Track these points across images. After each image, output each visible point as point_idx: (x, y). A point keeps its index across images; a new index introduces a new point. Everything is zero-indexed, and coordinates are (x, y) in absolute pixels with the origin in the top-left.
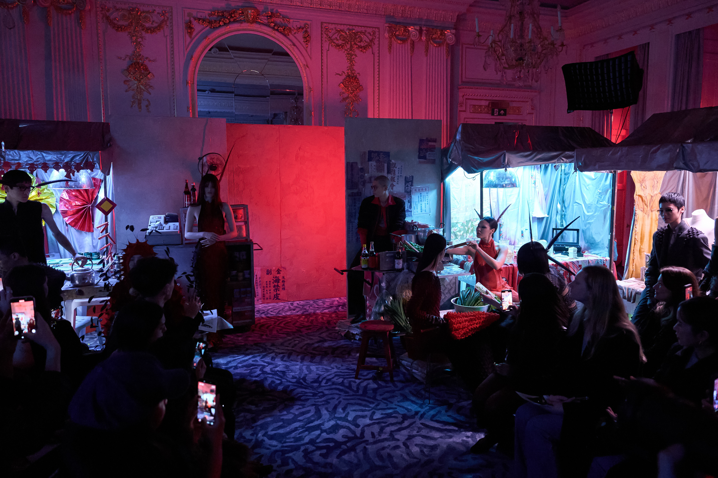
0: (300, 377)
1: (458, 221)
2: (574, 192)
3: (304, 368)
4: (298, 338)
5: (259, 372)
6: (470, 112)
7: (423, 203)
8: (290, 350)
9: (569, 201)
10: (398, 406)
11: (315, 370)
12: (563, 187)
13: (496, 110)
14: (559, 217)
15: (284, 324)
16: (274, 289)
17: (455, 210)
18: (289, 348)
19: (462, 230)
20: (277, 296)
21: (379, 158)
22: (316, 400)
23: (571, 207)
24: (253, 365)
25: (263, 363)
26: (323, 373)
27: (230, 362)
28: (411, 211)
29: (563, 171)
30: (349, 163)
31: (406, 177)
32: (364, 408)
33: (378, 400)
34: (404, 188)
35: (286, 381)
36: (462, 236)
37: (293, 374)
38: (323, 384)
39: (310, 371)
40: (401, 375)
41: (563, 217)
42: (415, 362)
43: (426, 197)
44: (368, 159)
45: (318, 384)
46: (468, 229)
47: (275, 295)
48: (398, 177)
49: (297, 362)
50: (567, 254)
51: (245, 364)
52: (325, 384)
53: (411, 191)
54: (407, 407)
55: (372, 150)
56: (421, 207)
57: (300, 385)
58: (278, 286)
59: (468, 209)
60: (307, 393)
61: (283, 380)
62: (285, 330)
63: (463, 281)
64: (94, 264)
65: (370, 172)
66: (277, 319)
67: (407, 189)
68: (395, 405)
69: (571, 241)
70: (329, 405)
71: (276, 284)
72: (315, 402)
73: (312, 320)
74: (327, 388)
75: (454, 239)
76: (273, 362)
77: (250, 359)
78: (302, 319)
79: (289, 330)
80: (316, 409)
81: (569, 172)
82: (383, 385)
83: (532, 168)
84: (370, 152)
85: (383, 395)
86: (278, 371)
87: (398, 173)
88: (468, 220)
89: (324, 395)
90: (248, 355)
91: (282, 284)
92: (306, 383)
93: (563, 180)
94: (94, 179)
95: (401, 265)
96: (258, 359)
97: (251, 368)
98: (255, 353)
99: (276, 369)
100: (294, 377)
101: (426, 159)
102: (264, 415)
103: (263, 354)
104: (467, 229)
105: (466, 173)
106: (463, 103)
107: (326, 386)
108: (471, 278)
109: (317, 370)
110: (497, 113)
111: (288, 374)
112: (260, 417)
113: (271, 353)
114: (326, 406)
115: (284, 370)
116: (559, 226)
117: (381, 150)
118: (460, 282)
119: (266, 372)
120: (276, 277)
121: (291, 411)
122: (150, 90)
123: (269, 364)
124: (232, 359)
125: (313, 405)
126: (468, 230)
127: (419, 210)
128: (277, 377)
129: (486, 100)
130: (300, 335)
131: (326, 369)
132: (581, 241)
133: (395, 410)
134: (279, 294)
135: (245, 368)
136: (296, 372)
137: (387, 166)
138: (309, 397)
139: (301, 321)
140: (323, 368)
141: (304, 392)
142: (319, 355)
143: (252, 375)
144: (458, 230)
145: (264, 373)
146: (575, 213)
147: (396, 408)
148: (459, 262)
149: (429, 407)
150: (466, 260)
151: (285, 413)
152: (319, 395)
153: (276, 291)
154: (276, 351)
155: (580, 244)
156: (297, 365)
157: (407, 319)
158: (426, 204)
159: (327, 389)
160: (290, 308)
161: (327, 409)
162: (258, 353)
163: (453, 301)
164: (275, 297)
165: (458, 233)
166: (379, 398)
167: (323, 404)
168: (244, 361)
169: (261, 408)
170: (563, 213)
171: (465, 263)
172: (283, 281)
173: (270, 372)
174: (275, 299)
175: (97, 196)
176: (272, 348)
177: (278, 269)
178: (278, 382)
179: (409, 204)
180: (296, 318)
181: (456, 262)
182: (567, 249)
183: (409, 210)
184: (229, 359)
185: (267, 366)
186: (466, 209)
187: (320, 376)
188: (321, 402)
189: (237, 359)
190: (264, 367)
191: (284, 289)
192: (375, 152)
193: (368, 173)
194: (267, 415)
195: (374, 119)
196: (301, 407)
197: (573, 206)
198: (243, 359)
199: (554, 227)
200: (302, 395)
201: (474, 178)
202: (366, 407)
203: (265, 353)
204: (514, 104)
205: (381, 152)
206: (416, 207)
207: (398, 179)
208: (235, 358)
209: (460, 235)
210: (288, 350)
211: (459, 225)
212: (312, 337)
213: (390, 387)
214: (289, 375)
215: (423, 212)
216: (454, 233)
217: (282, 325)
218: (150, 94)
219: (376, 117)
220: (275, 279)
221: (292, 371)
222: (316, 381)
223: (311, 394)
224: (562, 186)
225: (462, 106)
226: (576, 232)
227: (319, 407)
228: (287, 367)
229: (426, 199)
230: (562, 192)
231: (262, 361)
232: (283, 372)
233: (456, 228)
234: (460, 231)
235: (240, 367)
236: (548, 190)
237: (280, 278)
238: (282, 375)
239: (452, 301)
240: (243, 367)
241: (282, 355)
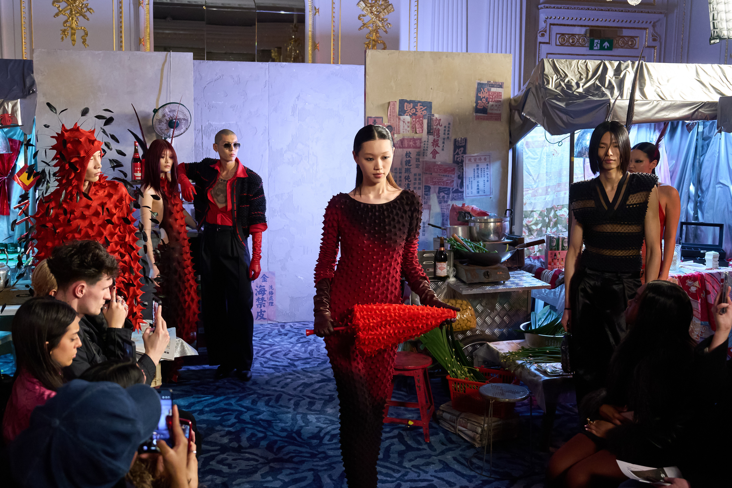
0: (292, 430)
1: (533, 208)
2: (718, 166)
3: (299, 417)
4: (291, 374)
5: (233, 420)
6: (556, 45)
7: (481, 180)
8: (279, 391)
9: (708, 181)
10: (435, 477)
11: (314, 421)
12: (700, 160)
13: (596, 41)
14: (691, 206)
15: (271, 355)
16: (257, 303)
17: (530, 192)
18: (276, 388)
19: (540, 222)
20: (261, 314)
21: (416, 111)
22: (315, 463)
23: (711, 189)
24: (225, 410)
25: (240, 408)
26: (325, 426)
27: (193, 404)
28: (463, 192)
29: (700, 135)
30: (371, 117)
31: (455, 140)
32: (385, 478)
33: (405, 468)
34: (452, 156)
35: (272, 434)
36: (540, 231)
37: (283, 425)
38: (326, 441)
39: (307, 423)
40: (441, 434)
41: (698, 205)
42: (463, 415)
43: (486, 169)
44: (399, 111)
45: (318, 441)
46: (550, 220)
47: (258, 313)
48: (444, 139)
49: (289, 408)
50: (703, 262)
51: (213, 408)
52: (329, 441)
53: (462, 161)
54: (449, 480)
55: (405, 98)
56: (478, 186)
57: (292, 441)
58: (263, 299)
59: (549, 190)
60: (302, 452)
61: (269, 433)
62: (273, 363)
63: (539, 298)
64: (10, 259)
65: (401, 131)
66: (261, 347)
67: (457, 158)
68: (431, 476)
69: (710, 242)
70: (334, 470)
71: (260, 296)
72: (313, 465)
73: (312, 351)
74: (331, 447)
75: (528, 236)
76: (254, 407)
77: (221, 401)
78: (296, 348)
79: (277, 363)
80: (314, 476)
81: (710, 135)
82: (414, 446)
83: (650, 128)
84: (402, 102)
85: (413, 460)
86: (261, 420)
87: (444, 134)
88: (549, 206)
89: (327, 457)
90: (219, 395)
91: (269, 296)
92: (301, 438)
93: (700, 148)
94: (11, 140)
95: (445, 270)
96: (233, 401)
97: (223, 413)
98: (229, 394)
99: (258, 417)
100: (283, 430)
101: (486, 113)
102: (241, 479)
103: (241, 395)
104: (547, 221)
105: (548, 134)
106: (546, 31)
107: (330, 444)
108: (552, 293)
109: (318, 421)
110: (599, 45)
111: (275, 425)
112: (234, 483)
113: (251, 394)
114: (330, 473)
115: (270, 418)
116: (692, 218)
117: (419, 99)
118: (534, 300)
119: (244, 420)
120: (260, 286)
121: (279, 477)
122: (88, 14)
123: (248, 409)
124: (197, 400)
125: (310, 470)
126: (549, 223)
127: (475, 191)
128: (260, 429)
129: (581, 26)
130: (294, 371)
131: (331, 420)
132: (725, 243)
133: (431, 483)
134: (265, 311)
135: (214, 414)
136: (287, 423)
137: (428, 123)
138: (305, 459)
139: (296, 350)
140: (326, 418)
141: (297, 450)
142: (321, 399)
143: (224, 423)
144: (533, 222)
145: (241, 421)
146: (718, 200)
147: (433, 481)
148: (534, 270)
149: (482, 480)
150: (544, 268)
151: (270, 478)
152: (320, 456)
153: (261, 307)
154: (259, 391)
155: (724, 247)
156: (289, 412)
157: (452, 351)
158: (486, 181)
159: (331, 449)
160: (279, 331)
161: (330, 476)
162: (233, 393)
163: (523, 327)
164: (258, 316)
165: (534, 227)
166: (407, 464)
167: (325, 470)
168: (214, 404)
169: (236, 470)
170: (699, 199)
171: (544, 272)
172: (271, 293)
173: (250, 421)
174: (259, 318)
175: (15, 165)
176: (253, 387)
177: (264, 275)
178: (261, 435)
179: (460, 181)
180: (288, 346)
181: (530, 269)
182: (704, 255)
183: (460, 190)
184: (192, 400)
185: (246, 412)
186: (547, 190)
187: (321, 429)
188: (322, 466)
189: (204, 400)
190: (241, 413)
191: (272, 304)
192: (410, 102)
193: (399, 133)
194: (244, 480)
195: (409, 52)
196: (293, 471)
197: (714, 188)
198: (212, 401)
199: (683, 221)
200: (294, 455)
201: (561, 143)
202: (387, 477)
203: (243, 394)
204: (626, 33)
205: (419, 102)
206: (470, 186)
207: (443, 143)
208: (199, 400)
209: (537, 230)
210: (275, 391)
211: (536, 216)
212: (311, 374)
213: (425, 449)
214: (277, 426)
215: (481, 193)
216: (527, 226)
217: (268, 355)
218: (88, 19)
219: (413, 49)
220: (258, 290)
221: (281, 421)
222: (316, 436)
223: (308, 455)
224: (698, 157)
225: (543, 35)
226: (717, 229)
227: (319, 473)
228: (274, 415)
229: (486, 174)
230: (697, 167)
231: (238, 405)
232: (269, 422)
233: (531, 219)
234: (536, 224)
235: (207, 412)
236: (676, 165)
237: (267, 288)
238: (267, 426)
239: (521, 326)
240: (211, 411)
241: (267, 398)
